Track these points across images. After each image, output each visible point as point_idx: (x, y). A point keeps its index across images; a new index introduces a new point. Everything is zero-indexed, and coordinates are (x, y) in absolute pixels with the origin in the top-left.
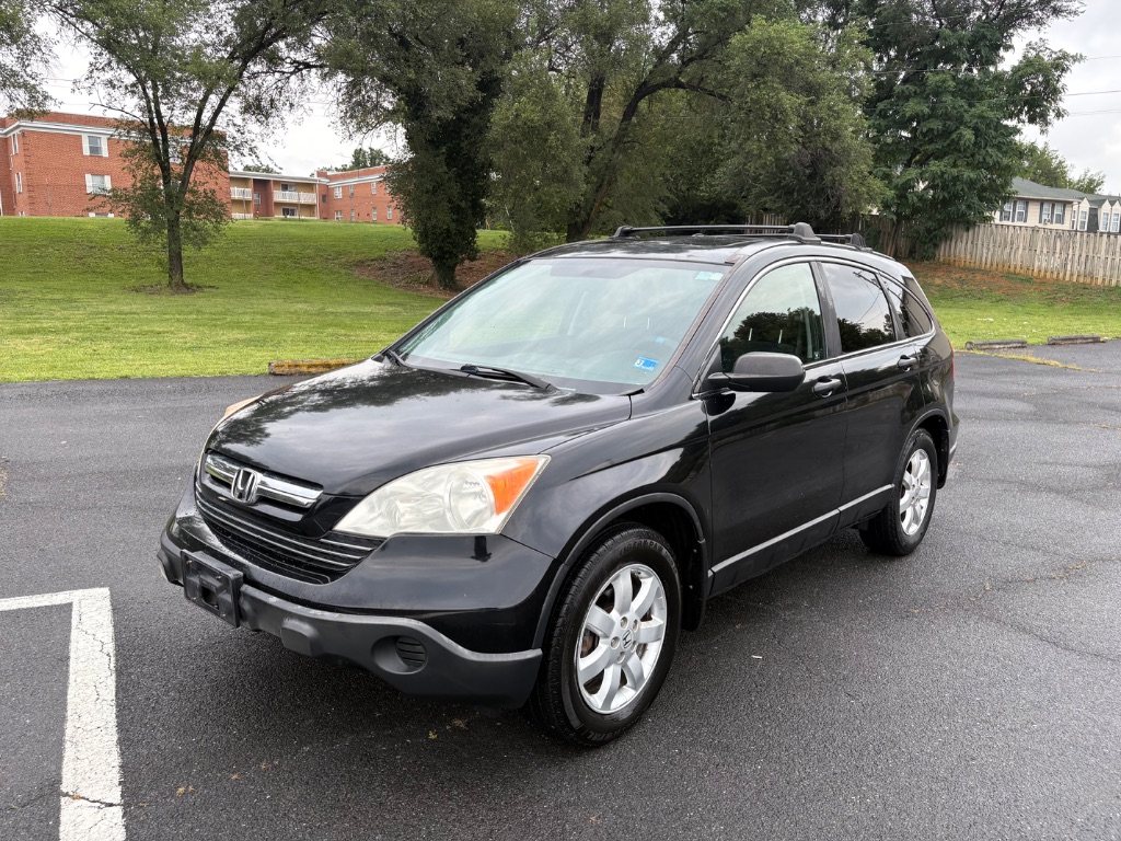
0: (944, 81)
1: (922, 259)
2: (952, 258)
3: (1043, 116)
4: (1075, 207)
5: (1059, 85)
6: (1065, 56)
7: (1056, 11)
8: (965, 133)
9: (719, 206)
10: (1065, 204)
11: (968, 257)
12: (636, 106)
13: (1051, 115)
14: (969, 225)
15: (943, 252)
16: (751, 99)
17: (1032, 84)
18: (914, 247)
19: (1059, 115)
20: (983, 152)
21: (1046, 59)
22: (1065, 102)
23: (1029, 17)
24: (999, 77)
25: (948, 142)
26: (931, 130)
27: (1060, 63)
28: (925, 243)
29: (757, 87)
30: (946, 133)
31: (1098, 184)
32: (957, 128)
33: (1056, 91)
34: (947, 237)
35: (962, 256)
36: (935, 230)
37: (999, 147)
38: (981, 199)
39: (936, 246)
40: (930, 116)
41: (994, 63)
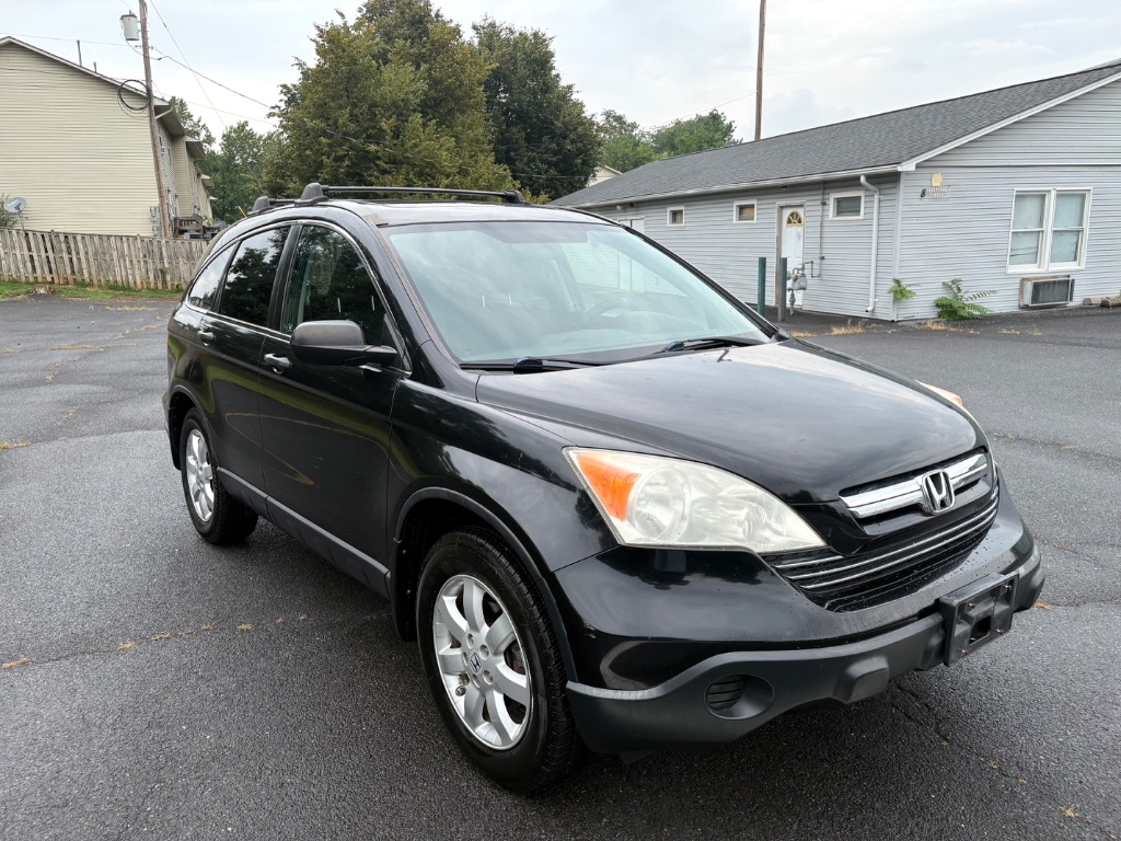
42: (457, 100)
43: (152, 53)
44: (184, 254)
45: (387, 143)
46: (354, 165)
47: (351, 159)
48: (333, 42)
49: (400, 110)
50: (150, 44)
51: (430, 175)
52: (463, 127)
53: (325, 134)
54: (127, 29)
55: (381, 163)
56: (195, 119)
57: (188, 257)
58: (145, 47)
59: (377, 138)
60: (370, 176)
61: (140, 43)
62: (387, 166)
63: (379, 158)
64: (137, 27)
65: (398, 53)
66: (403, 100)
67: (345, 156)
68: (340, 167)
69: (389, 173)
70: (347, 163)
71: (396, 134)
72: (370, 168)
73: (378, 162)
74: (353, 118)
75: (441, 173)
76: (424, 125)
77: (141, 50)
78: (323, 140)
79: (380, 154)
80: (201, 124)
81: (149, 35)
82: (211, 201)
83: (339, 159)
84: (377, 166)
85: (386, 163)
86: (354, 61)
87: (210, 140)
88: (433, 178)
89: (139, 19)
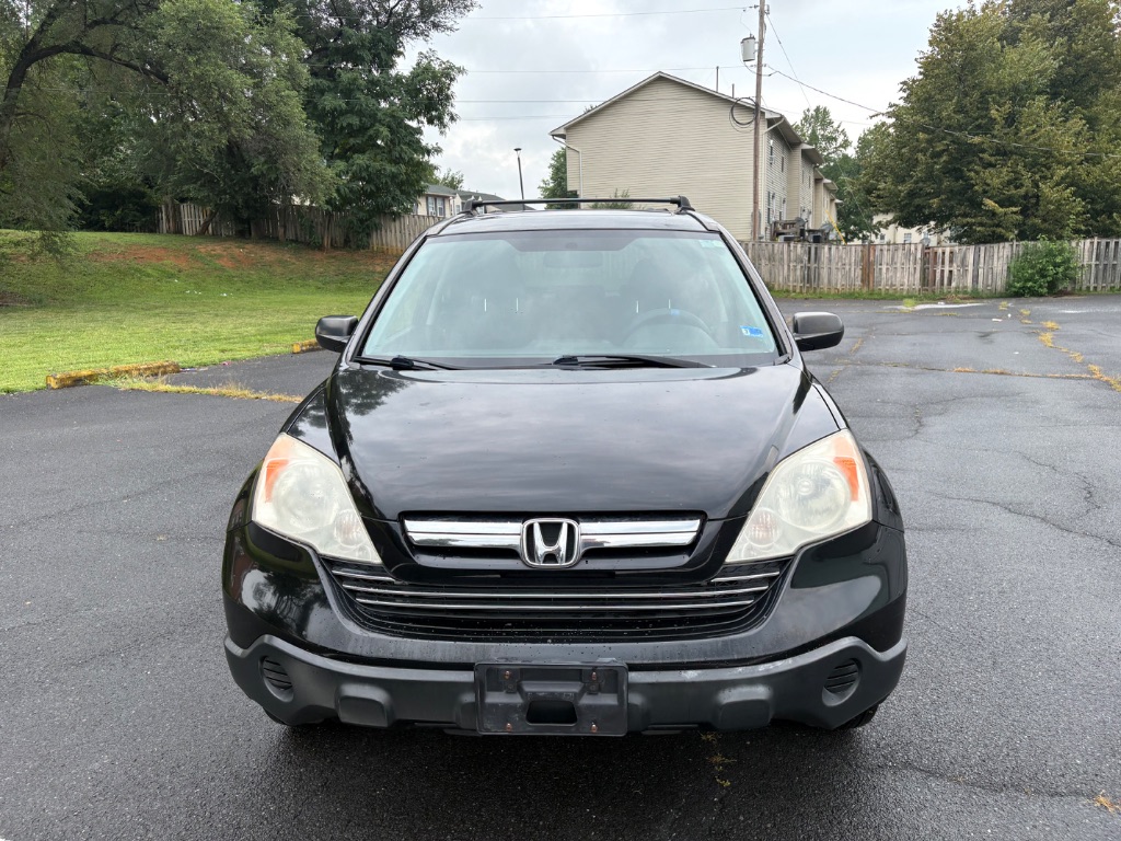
0: (355, 79)
1: (358, 247)
2: (385, 247)
3: (440, 118)
4: (451, 202)
5: (449, 92)
6: (451, 68)
7: (436, 26)
8: (381, 129)
9: (124, 193)
10: (444, 198)
11: (399, 245)
12: (25, 73)
13: (446, 119)
14: (396, 216)
15: (375, 240)
16: (194, 74)
17: (427, 89)
18: (347, 236)
19: (452, 118)
20: (398, 148)
21: (437, 68)
22: (456, 107)
23: (414, 26)
24: (398, 79)
25: (366, 137)
26: (349, 125)
27: (449, 73)
28: (359, 233)
29: (198, 62)
30: (363, 129)
31: (459, 182)
32: (372, 125)
33: (448, 98)
34: (377, 227)
35: (394, 245)
36: (366, 220)
37: (408, 144)
38: (403, 192)
39: (369, 235)
40: (347, 112)
41: (392, 67)
42: (1101, 75)
43: (765, 71)
44: (767, 256)
45: (996, 132)
46: (953, 159)
47: (950, 155)
48: (950, 32)
49: (1019, 94)
50: (763, 62)
51: (1045, 166)
52: (1107, 105)
53: (925, 130)
54: (745, 53)
55: (986, 156)
56: (835, 125)
57: (770, 259)
58: (759, 66)
59: (985, 128)
60: (969, 171)
61: (755, 62)
62: (993, 159)
63: (983, 151)
64: (754, 50)
65: (1032, 30)
66: (1025, 82)
67: (944, 150)
68: (935, 163)
69: (993, 166)
70: (945, 158)
71: (1011, 120)
72: (970, 163)
73: (981, 155)
74: (960, 110)
75: (1059, 163)
76: (1047, 108)
77: (755, 70)
78: (921, 136)
79: (985, 146)
80: (840, 129)
81: (764, 53)
82: (837, 204)
83: (938, 155)
84: (981, 159)
85: (991, 155)
86: (972, 47)
87: (846, 144)
88: (1049, 169)
89: (757, 40)
